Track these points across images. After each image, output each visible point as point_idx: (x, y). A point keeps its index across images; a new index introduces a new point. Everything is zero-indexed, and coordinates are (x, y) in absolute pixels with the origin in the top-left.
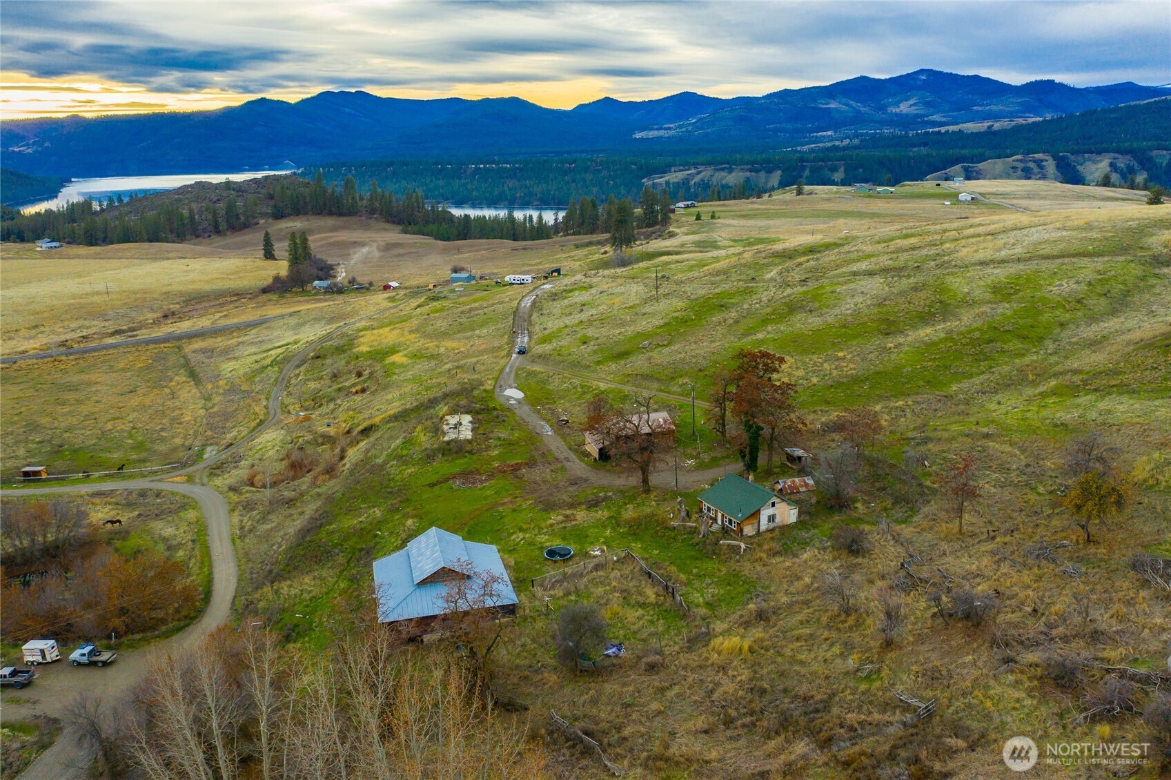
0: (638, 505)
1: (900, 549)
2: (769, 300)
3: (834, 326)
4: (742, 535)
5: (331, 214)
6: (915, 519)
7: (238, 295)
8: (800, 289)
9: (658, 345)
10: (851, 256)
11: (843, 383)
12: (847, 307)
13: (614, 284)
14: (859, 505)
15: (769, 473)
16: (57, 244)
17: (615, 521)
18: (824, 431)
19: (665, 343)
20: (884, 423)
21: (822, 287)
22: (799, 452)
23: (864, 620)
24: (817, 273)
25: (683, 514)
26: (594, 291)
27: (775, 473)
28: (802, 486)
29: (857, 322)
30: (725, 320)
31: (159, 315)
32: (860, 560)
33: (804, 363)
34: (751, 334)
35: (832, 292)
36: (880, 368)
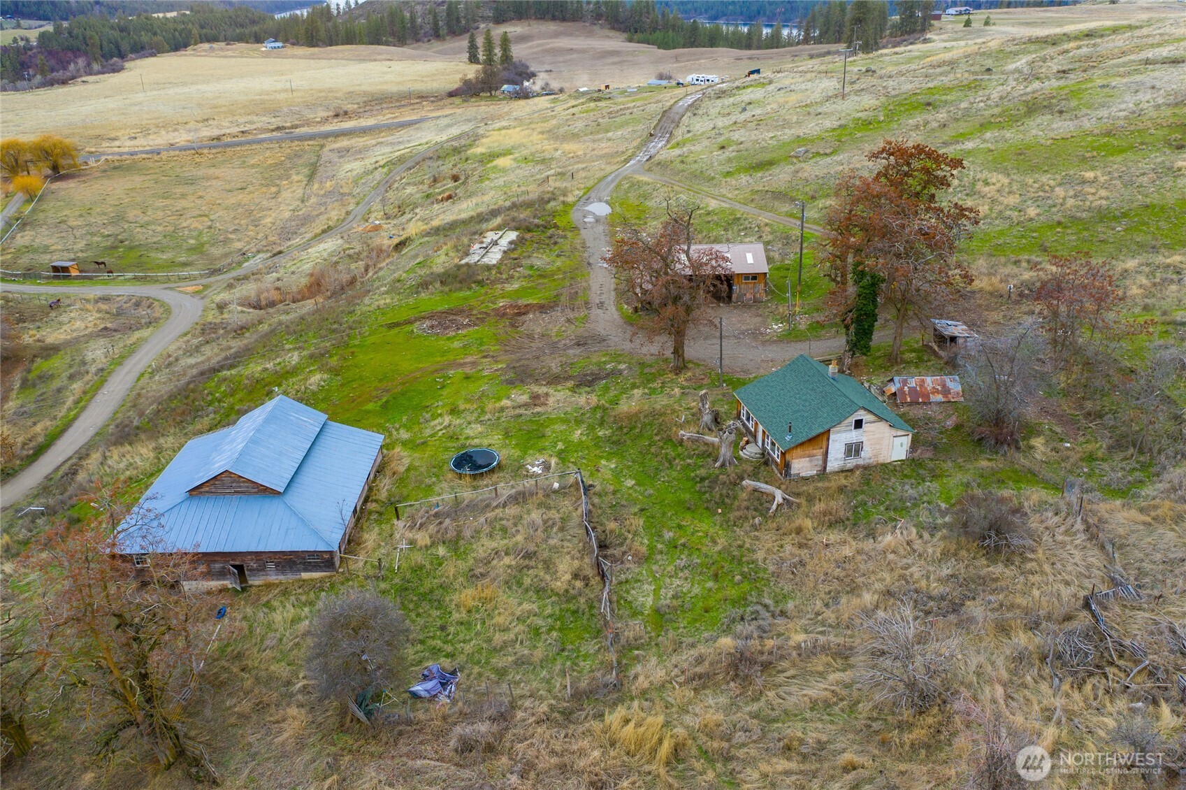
0: (653, 391)
1: (1095, 557)
2: (1001, 98)
3: (1091, 133)
4: (787, 474)
5: (554, 18)
6: (1148, 491)
7: (422, 97)
8: (1054, 83)
9: (818, 154)
10: (1150, 40)
11: (1080, 219)
12: (1121, 108)
13: (800, 80)
14: (1038, 442)
15: (893, 361)
16: (280, 44)
17: (602, 415)
18: (1021, 295)
19: (828, 151)
20: (1135, 291)
21: (1090, 80)
22: (957, 329)
23: (954, 734)
24: (1088, 63)
25: (707, 418)
26: (771, 88)
27: (903, 361)
28: (936, 391)
29: (1132, 128)
30: (926, 123)
31: (331, 113)
32: (998, 569)
33: (1024, 185)
34: (958, 142)
35: (1103, 86)
36: (1154, 199)
